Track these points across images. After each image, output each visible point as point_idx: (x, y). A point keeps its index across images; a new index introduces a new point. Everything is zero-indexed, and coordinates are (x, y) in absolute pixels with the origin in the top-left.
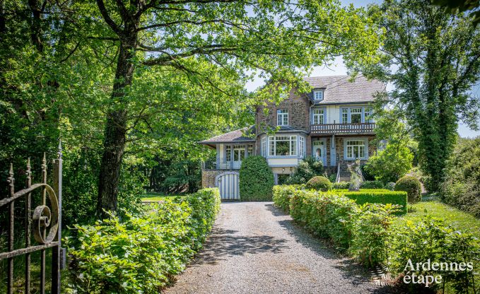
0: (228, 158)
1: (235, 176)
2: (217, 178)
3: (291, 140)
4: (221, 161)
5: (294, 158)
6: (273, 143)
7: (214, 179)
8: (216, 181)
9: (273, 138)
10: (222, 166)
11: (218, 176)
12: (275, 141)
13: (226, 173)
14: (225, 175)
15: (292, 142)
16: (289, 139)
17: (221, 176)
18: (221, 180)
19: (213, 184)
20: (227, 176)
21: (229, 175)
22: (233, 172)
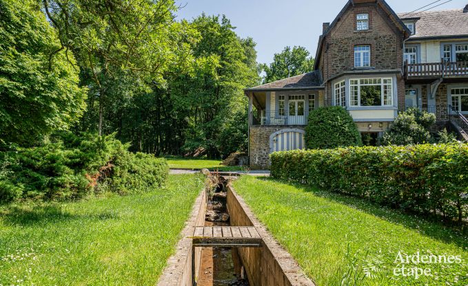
0: (281, 112)
1: (297, 135)
2: (271, 137)
3: (382, 84)
4: (273, 114)
5: (389, 109)
6: (356, 88)
7: (268, 138)
8: (271, 141)
9: (356, 82)
10: (274, 121)
11: (274, 134)
12: (359, 85)
13: (284, 130)
14: (282, 134)
15: (385, 87)
16: (380, 82)
17: (277, 135)
18: (277, 140)
19: (267, 145)
20: (285, 135)
21: (288, 133)
22: (294, 130)
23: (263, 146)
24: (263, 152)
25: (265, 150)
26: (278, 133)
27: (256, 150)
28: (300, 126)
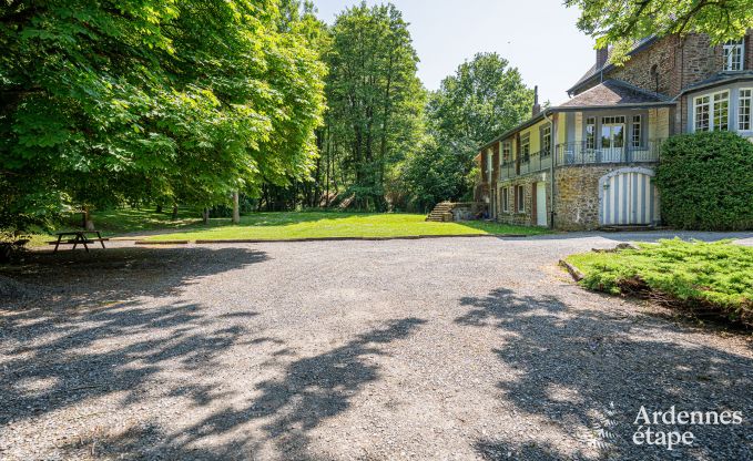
0: (589, 143)
1: (640, 177)
2: (601, 181)
4: (578, 149)
7: (596, 183)
8: (600, 188)
11: (605, 177)
13: (621, 170)
14: (617, 176)
17: (610, 178)
18: (608, 186)
19: (595, 194)
20: (621, 178)
21: (625, 174)
22: (636, 169)
23: (588, 196)
24: (588, 204)
25: (591, 201)
26: (610, 174)
27: (576, 202)
28: (646, 163)
